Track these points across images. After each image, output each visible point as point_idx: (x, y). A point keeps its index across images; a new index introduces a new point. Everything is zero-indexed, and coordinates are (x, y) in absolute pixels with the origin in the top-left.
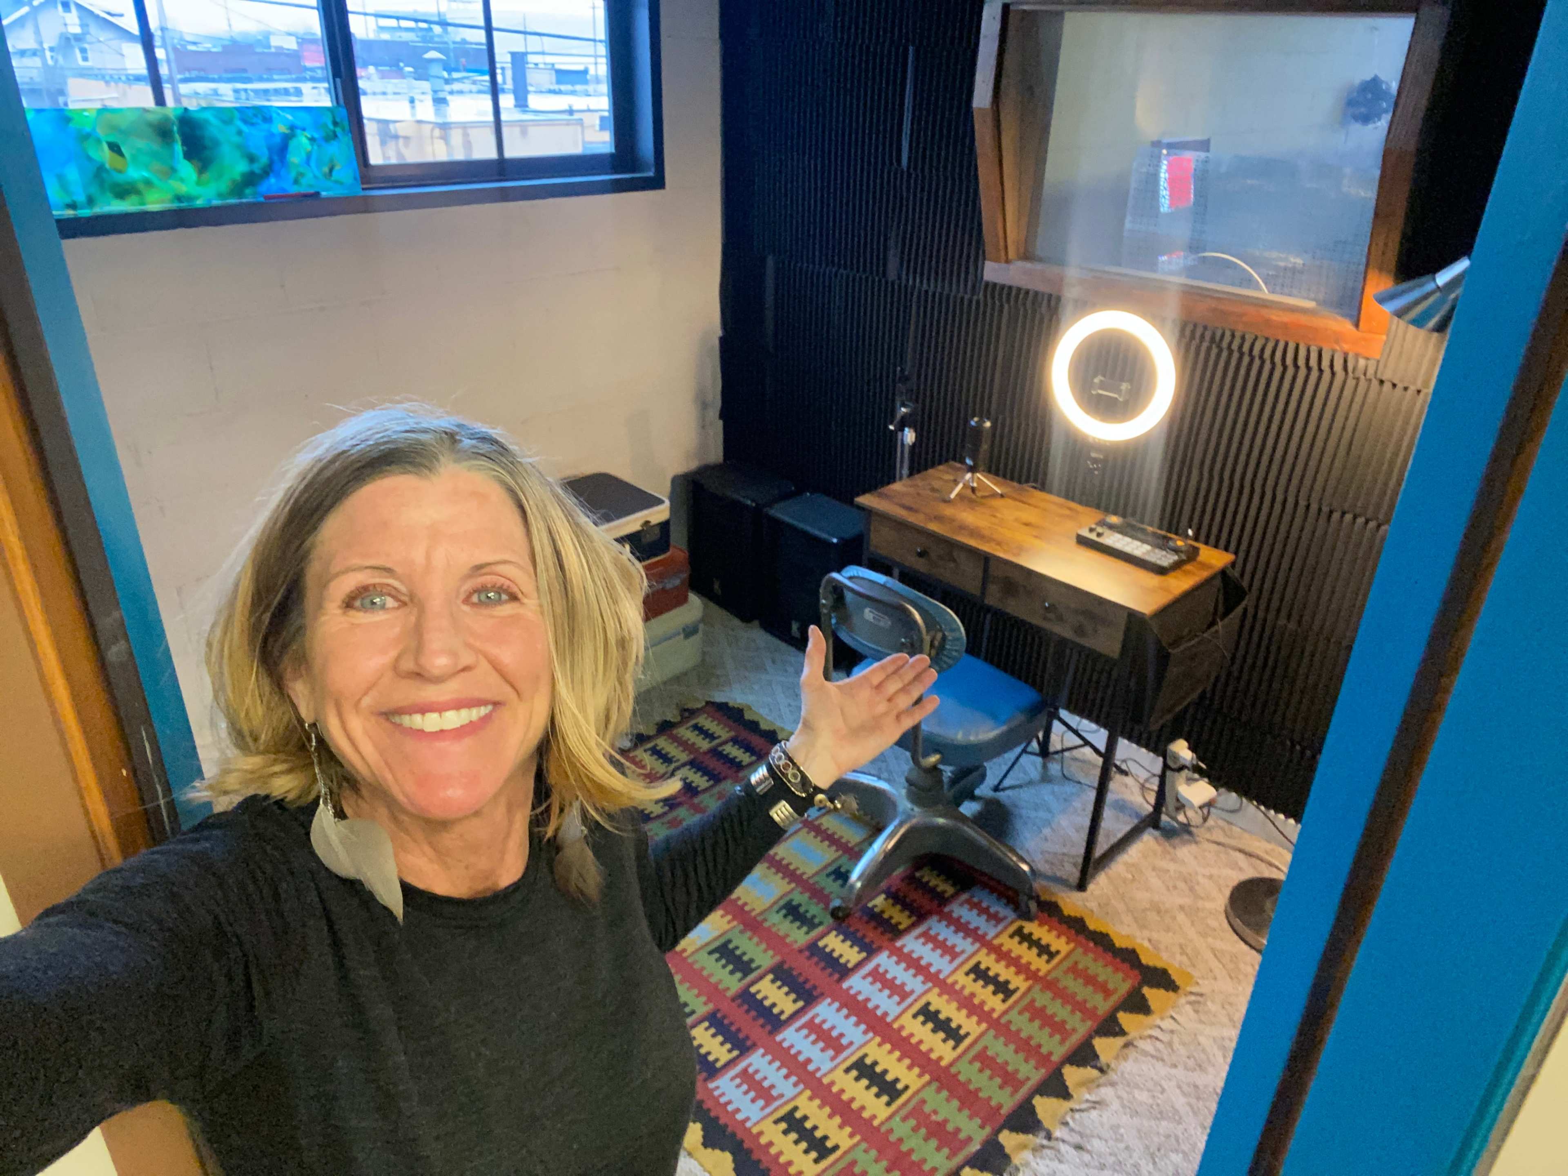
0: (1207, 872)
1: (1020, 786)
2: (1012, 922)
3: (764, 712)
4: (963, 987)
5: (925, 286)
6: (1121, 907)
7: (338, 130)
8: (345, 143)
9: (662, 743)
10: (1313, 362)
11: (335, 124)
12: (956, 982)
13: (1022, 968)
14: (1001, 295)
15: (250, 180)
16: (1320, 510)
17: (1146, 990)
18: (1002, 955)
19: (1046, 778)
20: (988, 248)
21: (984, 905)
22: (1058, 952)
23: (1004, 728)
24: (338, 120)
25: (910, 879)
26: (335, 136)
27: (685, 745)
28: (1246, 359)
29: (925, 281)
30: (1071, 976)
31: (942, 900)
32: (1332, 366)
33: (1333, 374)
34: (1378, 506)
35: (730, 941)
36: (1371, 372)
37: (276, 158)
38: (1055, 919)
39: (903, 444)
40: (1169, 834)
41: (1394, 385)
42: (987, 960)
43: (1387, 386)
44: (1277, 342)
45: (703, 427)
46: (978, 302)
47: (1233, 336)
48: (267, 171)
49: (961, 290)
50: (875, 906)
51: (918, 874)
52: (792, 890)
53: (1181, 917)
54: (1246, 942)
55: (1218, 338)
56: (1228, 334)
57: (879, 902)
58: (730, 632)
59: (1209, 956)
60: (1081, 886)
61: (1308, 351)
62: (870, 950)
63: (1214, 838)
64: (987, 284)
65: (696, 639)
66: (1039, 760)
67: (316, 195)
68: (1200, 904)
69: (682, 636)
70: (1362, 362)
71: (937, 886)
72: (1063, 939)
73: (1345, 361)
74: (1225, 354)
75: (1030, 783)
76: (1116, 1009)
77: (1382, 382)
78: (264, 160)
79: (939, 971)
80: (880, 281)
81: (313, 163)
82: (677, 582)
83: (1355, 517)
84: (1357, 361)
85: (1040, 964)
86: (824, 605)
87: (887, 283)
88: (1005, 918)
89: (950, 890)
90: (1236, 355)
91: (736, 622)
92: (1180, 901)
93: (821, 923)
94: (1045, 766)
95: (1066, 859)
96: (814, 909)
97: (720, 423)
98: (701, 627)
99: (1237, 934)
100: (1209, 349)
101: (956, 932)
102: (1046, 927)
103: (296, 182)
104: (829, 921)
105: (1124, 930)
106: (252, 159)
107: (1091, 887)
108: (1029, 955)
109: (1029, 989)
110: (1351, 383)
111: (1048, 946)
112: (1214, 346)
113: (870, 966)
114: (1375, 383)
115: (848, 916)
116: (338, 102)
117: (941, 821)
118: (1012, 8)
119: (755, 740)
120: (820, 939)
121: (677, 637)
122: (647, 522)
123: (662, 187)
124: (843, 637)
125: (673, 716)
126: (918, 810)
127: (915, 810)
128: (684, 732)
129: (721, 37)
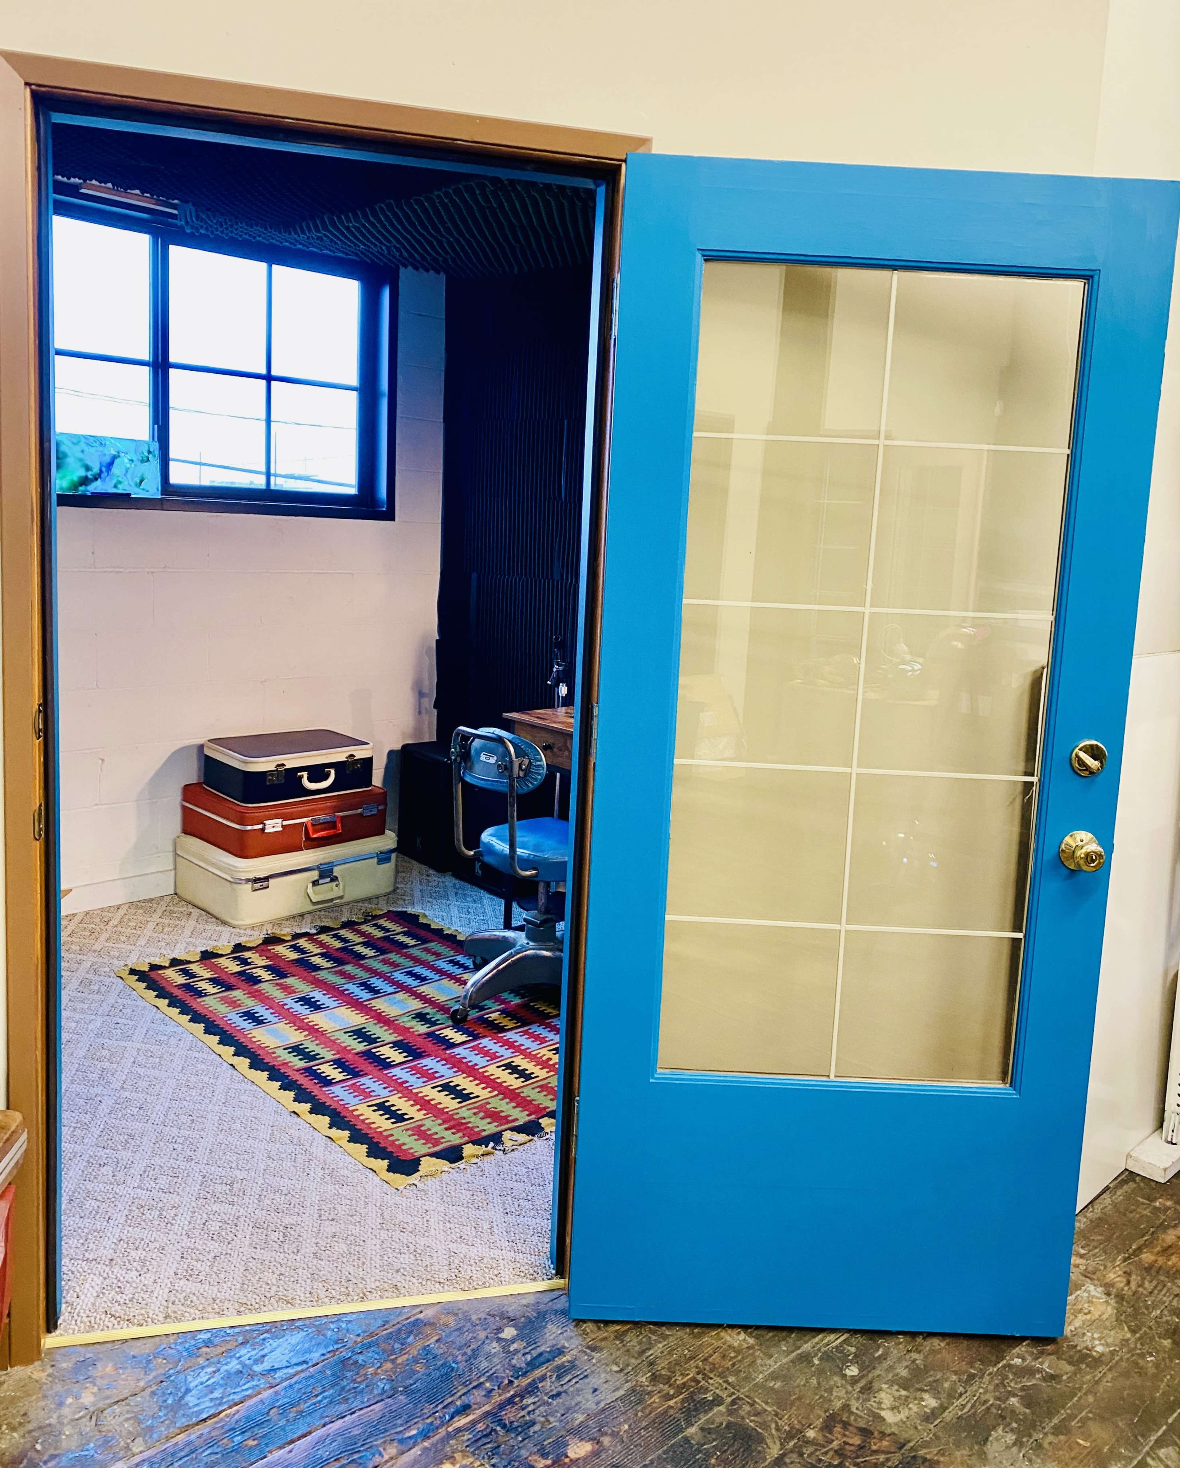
3: (436, 920)
4: (543, 1056)
7: (150, 456)
8: (155, 465)
9: (342, 932)
11: (149, 452)
12: (539, 1054)
15: (85, 481)
24: (152, 450)
25: (525, 1005)
26: (148, 460)
27: (363, 934)
35: (364, 1028)
37: (104, 469)
39: (559, 696)
45: (420, 713)
48: (96, 478)
50: (490, 1017)
52: (426, 1007)
57: (494, 1016)
65: (390, 865)
67: (129, 495)
69: (375, 860)
78: (96, 470)
79: (528, 1048)
81: (129, 476)
82: (374, 811)
86: (453, 752)
89: (555, 1012)
91: (432, 872)
93: (441, 1023)
96: (438, 1016)
97: (435, 711)
98: (394, 856)
103: (115, 487)
104: (448, 1022)
106: (88, 468)
116: (153, 439)
117: (547, 953)
119: (423, 933)
120: (438, 1030)
121: (371, 860)
122: (352, 756)
123: (393, 518)
124: (468, 779)
125: (358, 918)
126: (531, 943)
127: (528, 943)
128: (364, 928)
129: (444, 421)
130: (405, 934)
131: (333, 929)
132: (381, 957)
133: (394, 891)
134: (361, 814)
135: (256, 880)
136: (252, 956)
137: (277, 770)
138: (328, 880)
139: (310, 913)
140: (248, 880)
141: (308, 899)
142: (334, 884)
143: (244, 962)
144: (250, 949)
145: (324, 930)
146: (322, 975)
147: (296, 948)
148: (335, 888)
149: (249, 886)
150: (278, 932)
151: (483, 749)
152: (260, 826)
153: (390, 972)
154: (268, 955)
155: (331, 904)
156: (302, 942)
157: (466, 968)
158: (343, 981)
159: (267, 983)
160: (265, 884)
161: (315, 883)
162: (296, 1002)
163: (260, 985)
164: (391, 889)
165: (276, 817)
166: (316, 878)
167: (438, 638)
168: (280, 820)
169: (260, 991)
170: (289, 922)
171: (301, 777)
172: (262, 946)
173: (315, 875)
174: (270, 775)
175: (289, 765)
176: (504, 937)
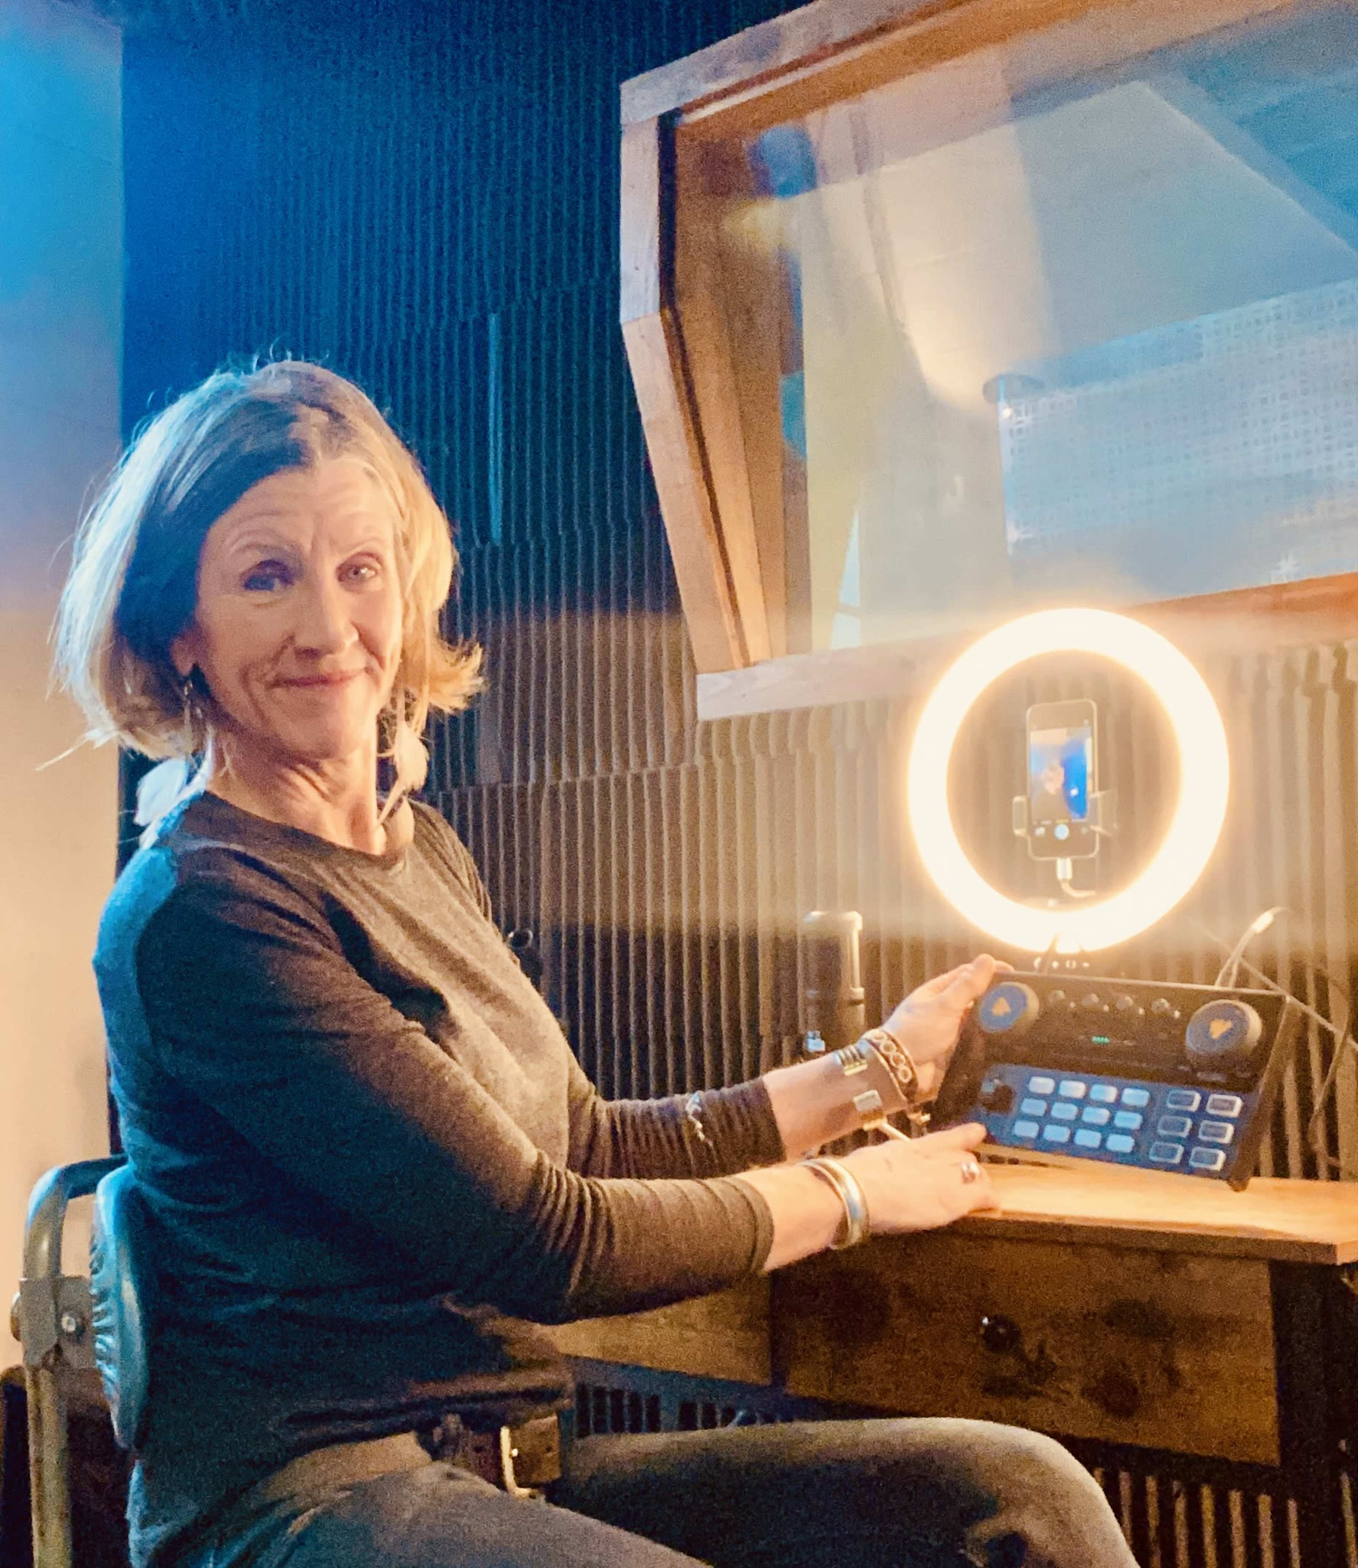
5: (566, 777)
14: (744, 744)
20: (701, 644)
29: (564, 765)
46: (693, 773)
49: (650, 758)
64: (708, 725)
80: (463, 797)
112: (1298, 691)
118: (677, 121)
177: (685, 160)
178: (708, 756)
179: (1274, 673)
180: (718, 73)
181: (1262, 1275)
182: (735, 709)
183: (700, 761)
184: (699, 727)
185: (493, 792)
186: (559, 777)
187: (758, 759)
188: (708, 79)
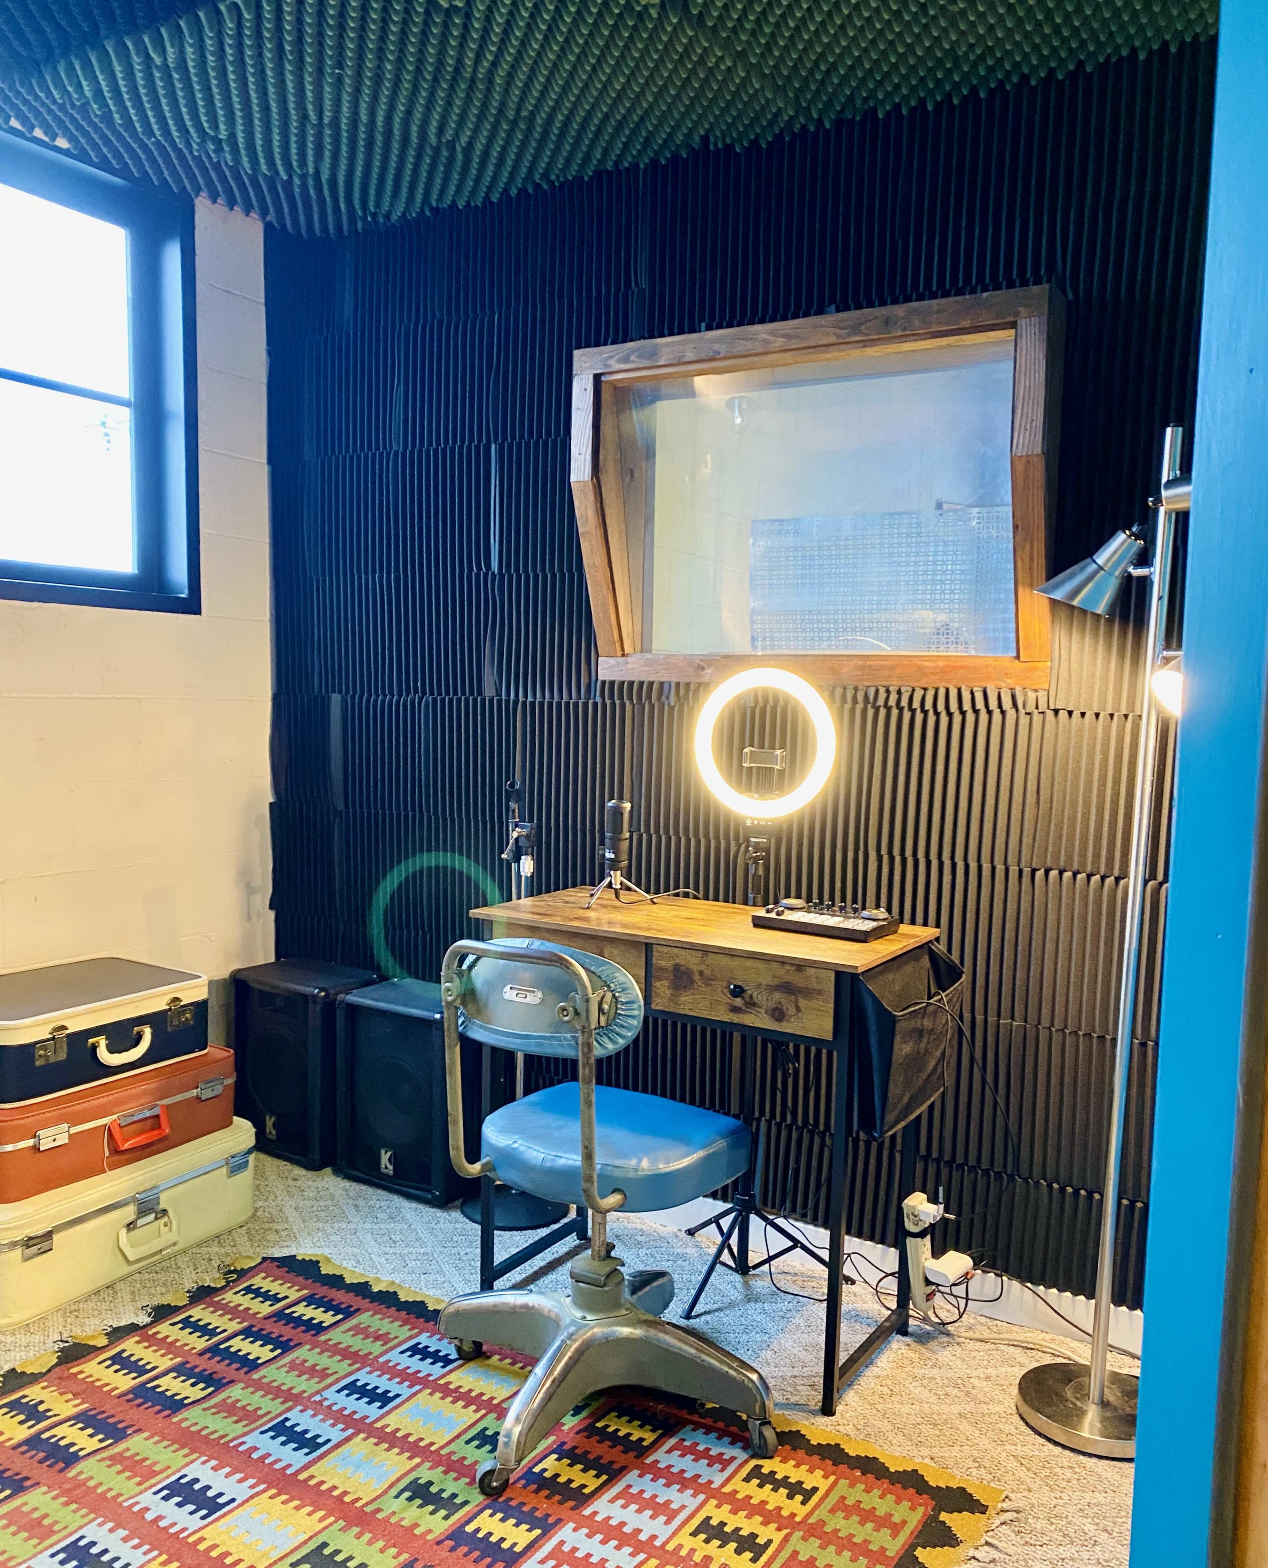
0: (981, 1373)
1: (719, 1310)
2: (746, 1462)
3: (349, 1265)
4: (693, 1551)
5: (530, 699)
6: (885, 1426)
9: (197, 1313)
10: (980, 705)
12: (680, 1547)
13: (770, 1517)
14: (621, 695)
16: (1021, 872)
17: (944, 1516)
18: (739, 1505)
19: (751, 1297)
20: (601, 642)
21: (701, 1448)
22: (815, 1490)
23: (701, 1154)
25: (589, 1430)
27: (234, 1312)
28: (907, 715)
30: (840, 1514)
31: (640, 1450)
32: (1000, 706)
33: (1003, 713)
34: (1083, 855)
35: (325, 1545)
36: (1042, 706)
38: (801, 1453)
39: (519, 877)
40: (923, 1338)
41: (1070, 713)
42: (719, 1514)
43: (1063, 715)
44: (937, 690)
45: (249, 918)
46: (595, 704)
47: (888, 692)
49: (574, 695)
50: (545, 1470)
51: (599, 1425)
52: (418, 1466)
53: (964, 1427)
54: (1056, 1444)
55: (871, 698)
56: (882, 691)
57: (550, 1464)
58: (292, 1183)
59: (1012, 1464)
60: (827, 1409)
61: (972, 693)
62: (547, 1527)
63: (977, 1336)
64: (604, 682)
65: (247, 1175)
66: (737, 1278)
68: (984, 1408)
69: (225, 1170)
70: (1032, 695)
71: (629, 1435)
72: (819, 1473)
73: (1014, 697)
74: (883, 712)
75: (731, 1305)
76: (913, 1547)
77: (1056, 712)
79: (654, 1537)
80: (475, 699)
82: (219, 1089)
83: (1061, 873)
84: (1026, 695)
85: (794, 1507)
87: (483, 701)
88: (733, 1459)
89: (649, 1437)
90: (895, 712)
91: (299, 1171)
92: (956, 1409)
93: (466, 1503)
94: (746, 1284)
95: (799, 1381)
96: (451, 1485)
97: (272, 914)
98: (251, 1158)
99: (1040, 1435)
100: (864, 711)
101: (667, 1485)
102: (792, 1463)
104: (477, 1498)
105: (897, 1452)
107: (839, 1409)
108: (777, 1499)
109: (786, 1539)
110: (1024, 720)
111: (800, 1483)
112: (869, 706)
113: (549, 1546)
114: (1050, 714)
115: (506, 1485)
117: (625, 1331)
118: (603, 378)
119: (340, 1296)
120: (468, 1522)
121: (219, 1171)
122: (177, 999)
123: (198, 612)
124: (477, 1034)
125: (214, 1280)
126: (589, 1317)
127: (584, 1318)
128: (231, 1297)
129: (270, 461)
130: (310, 1300)
131: (177, 1309)
132: (286, 1360)
133: (254, 1215)
134: (198, 1098)
135: (29, 1242)
136: (44, 1395)
137: (54, 1038)
138: (153, 1215)
139: (123, 1279)
140: (14, 1245)
141: (120, 1257)
142: (162, 1221)
143: (33, 1413)
144: (34, 1378)
145: (162, 1313)
146: (193, 1417)
147: (122, 1362)
148: (164, 1230)
149: (18, 1252)
150: (77, 1332)
151: (503, 979)
152: (30, 1142)
153: (318, 1392)
154: (76, 1389)
155: (159, 1256)
156: (131, 1346)
157: (446, 1361)
158: (239, 1428)
159: (92, 1460)
160: (45, 1245)
161: (130, 1226)
162: (166, 1498)
163: (81, 1466)
164: (250, 1213)
165: (58, 1121)
166: (133, 1217)
167: (272, 800)
168: (65, 1126)
169: (84, 1483)
170: (91, 1305)
171: (94, 1047)
172: (57, 1369)
173: (129, 1213)
174: (41, 1048)
175: (74, 1027)
176: (525, 1307)
177: (606, 397)
178: (603, 699)
179: (860, 697)
180: (625, 360)
181: (832, 976)
182: (617, 677)
183: (598, 699)
184: (599, 683)
185: (491, 701)
186: (526, 698)
187: (628, 703)
188: (620, 361)
